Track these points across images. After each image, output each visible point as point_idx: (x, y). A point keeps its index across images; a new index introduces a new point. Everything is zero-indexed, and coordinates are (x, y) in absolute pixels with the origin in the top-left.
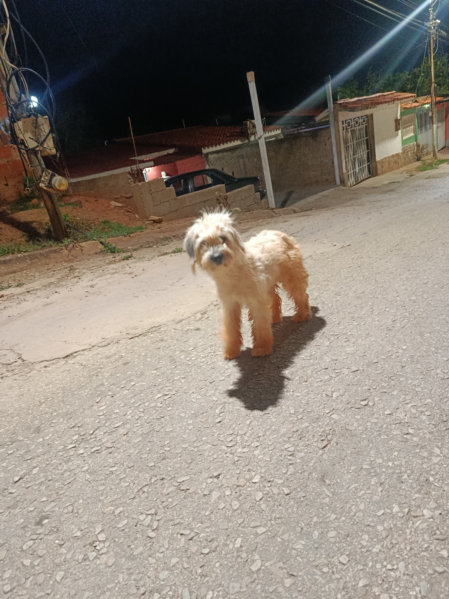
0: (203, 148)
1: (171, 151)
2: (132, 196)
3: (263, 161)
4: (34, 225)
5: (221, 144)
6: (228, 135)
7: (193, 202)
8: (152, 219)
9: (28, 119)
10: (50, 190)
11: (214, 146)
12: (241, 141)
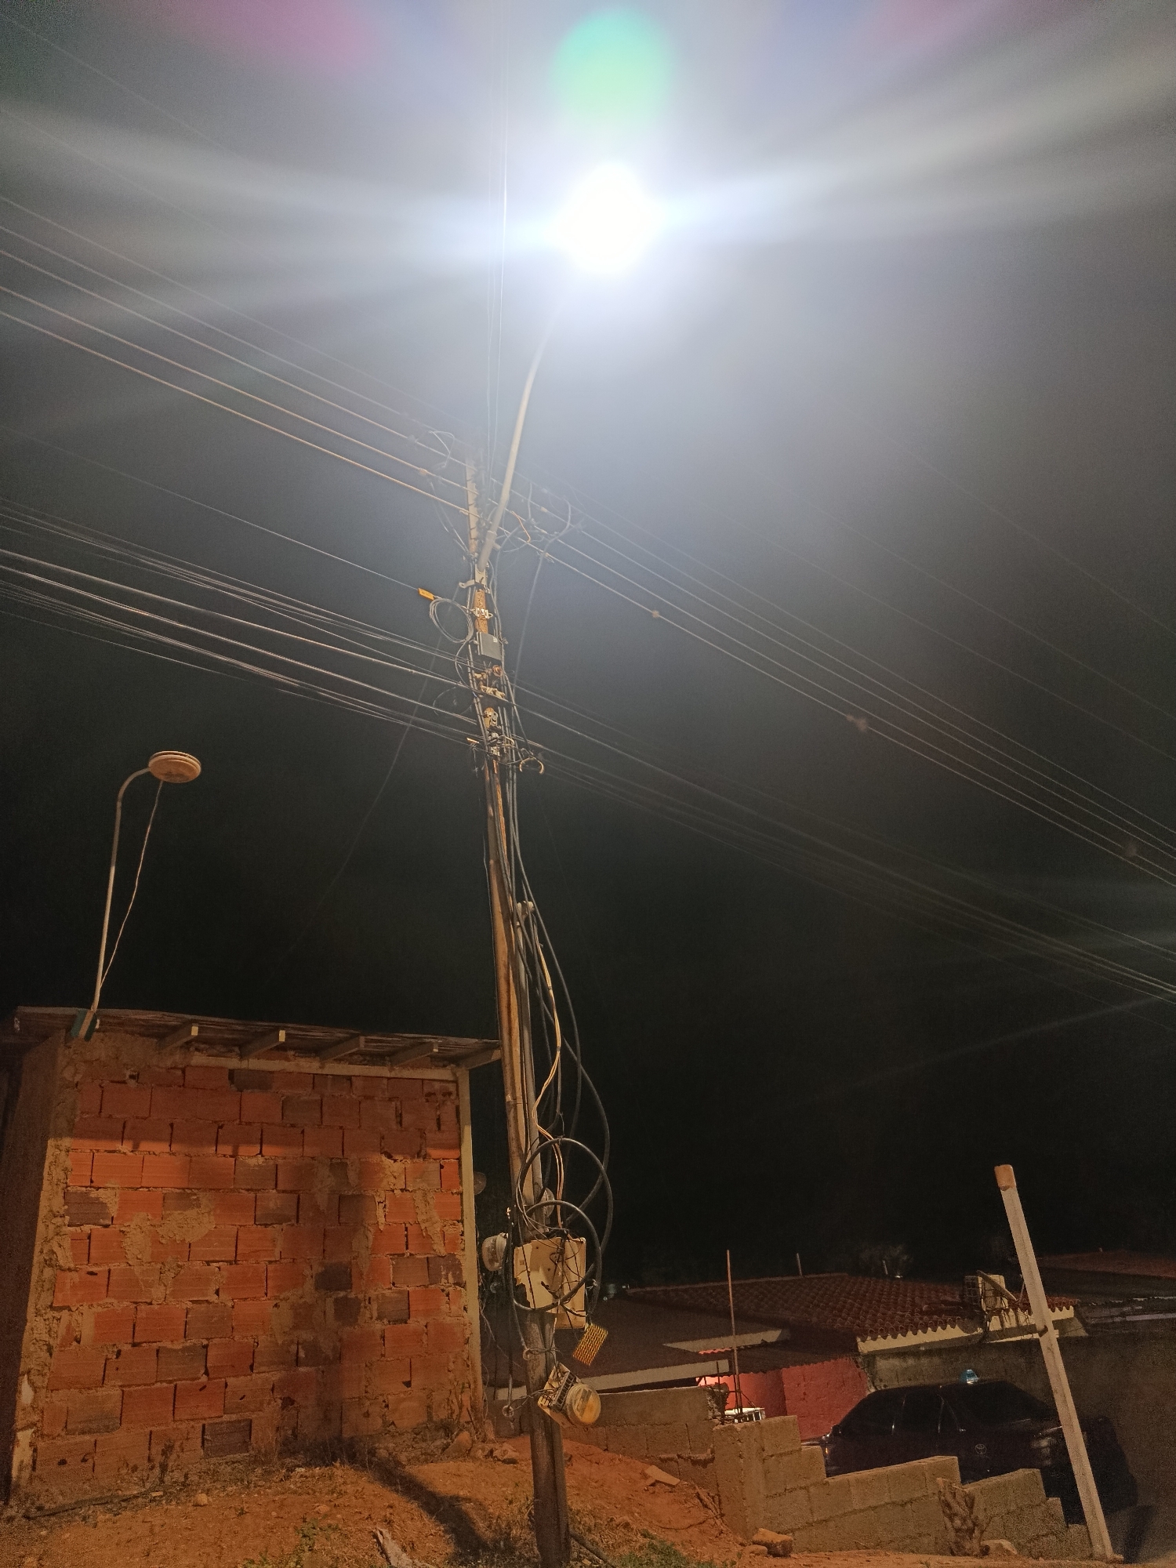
0: (860, 1336)
1: (772, 1336)
2: (713, 1459)
3: (1058, 1398)
4: (467, 1507)
5: (910, 1333)
6: (925, 1307)
7: (872, 1502)
8: (765, 1539)
9: (547, 1242)
10: (558, 1418)
11: (889, 1337)
12: (964, 1329)
